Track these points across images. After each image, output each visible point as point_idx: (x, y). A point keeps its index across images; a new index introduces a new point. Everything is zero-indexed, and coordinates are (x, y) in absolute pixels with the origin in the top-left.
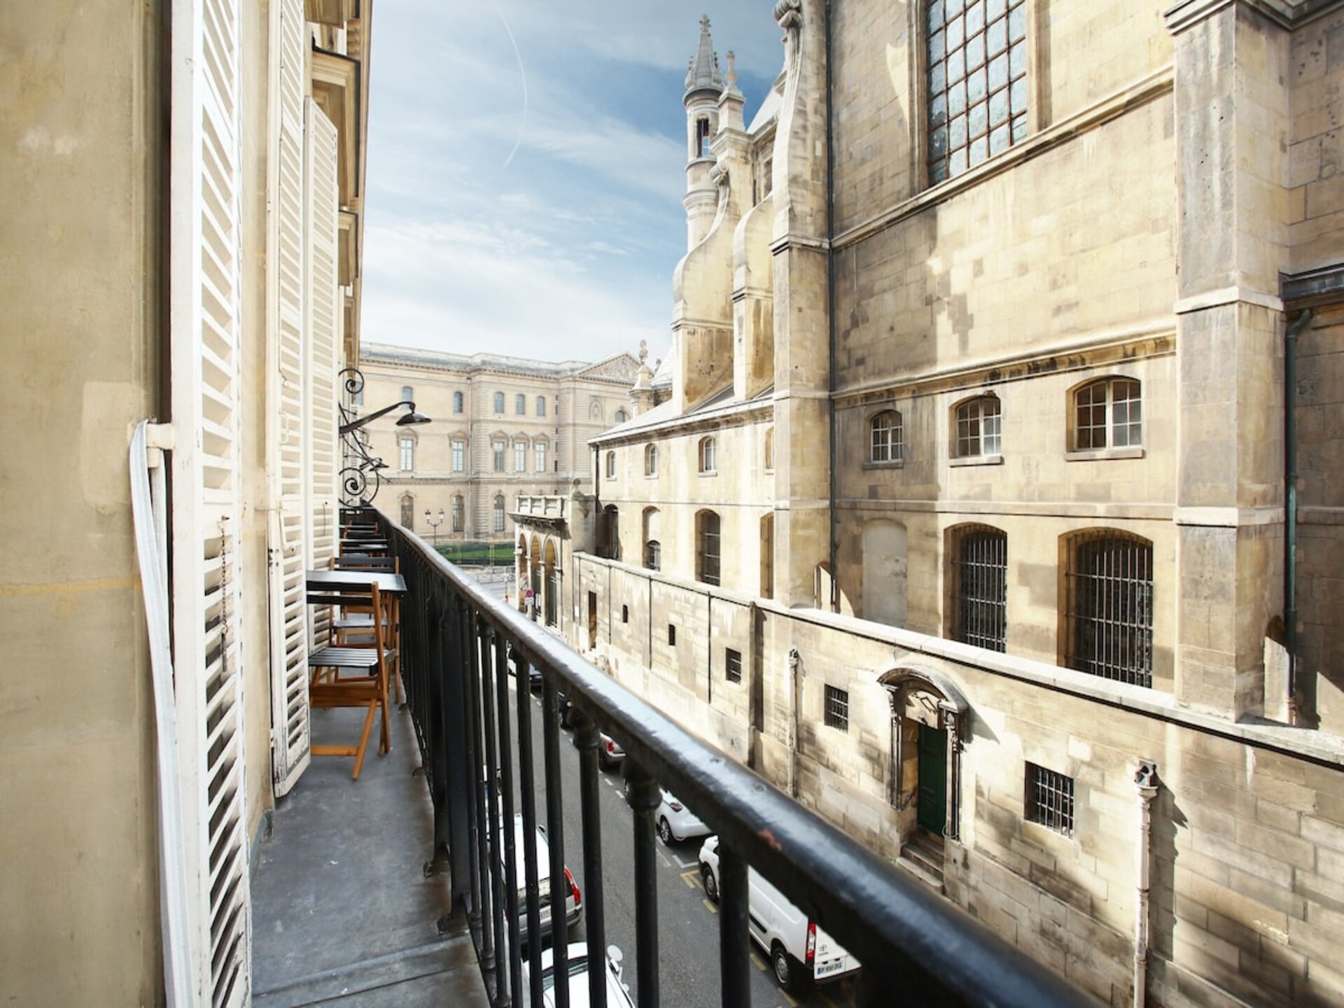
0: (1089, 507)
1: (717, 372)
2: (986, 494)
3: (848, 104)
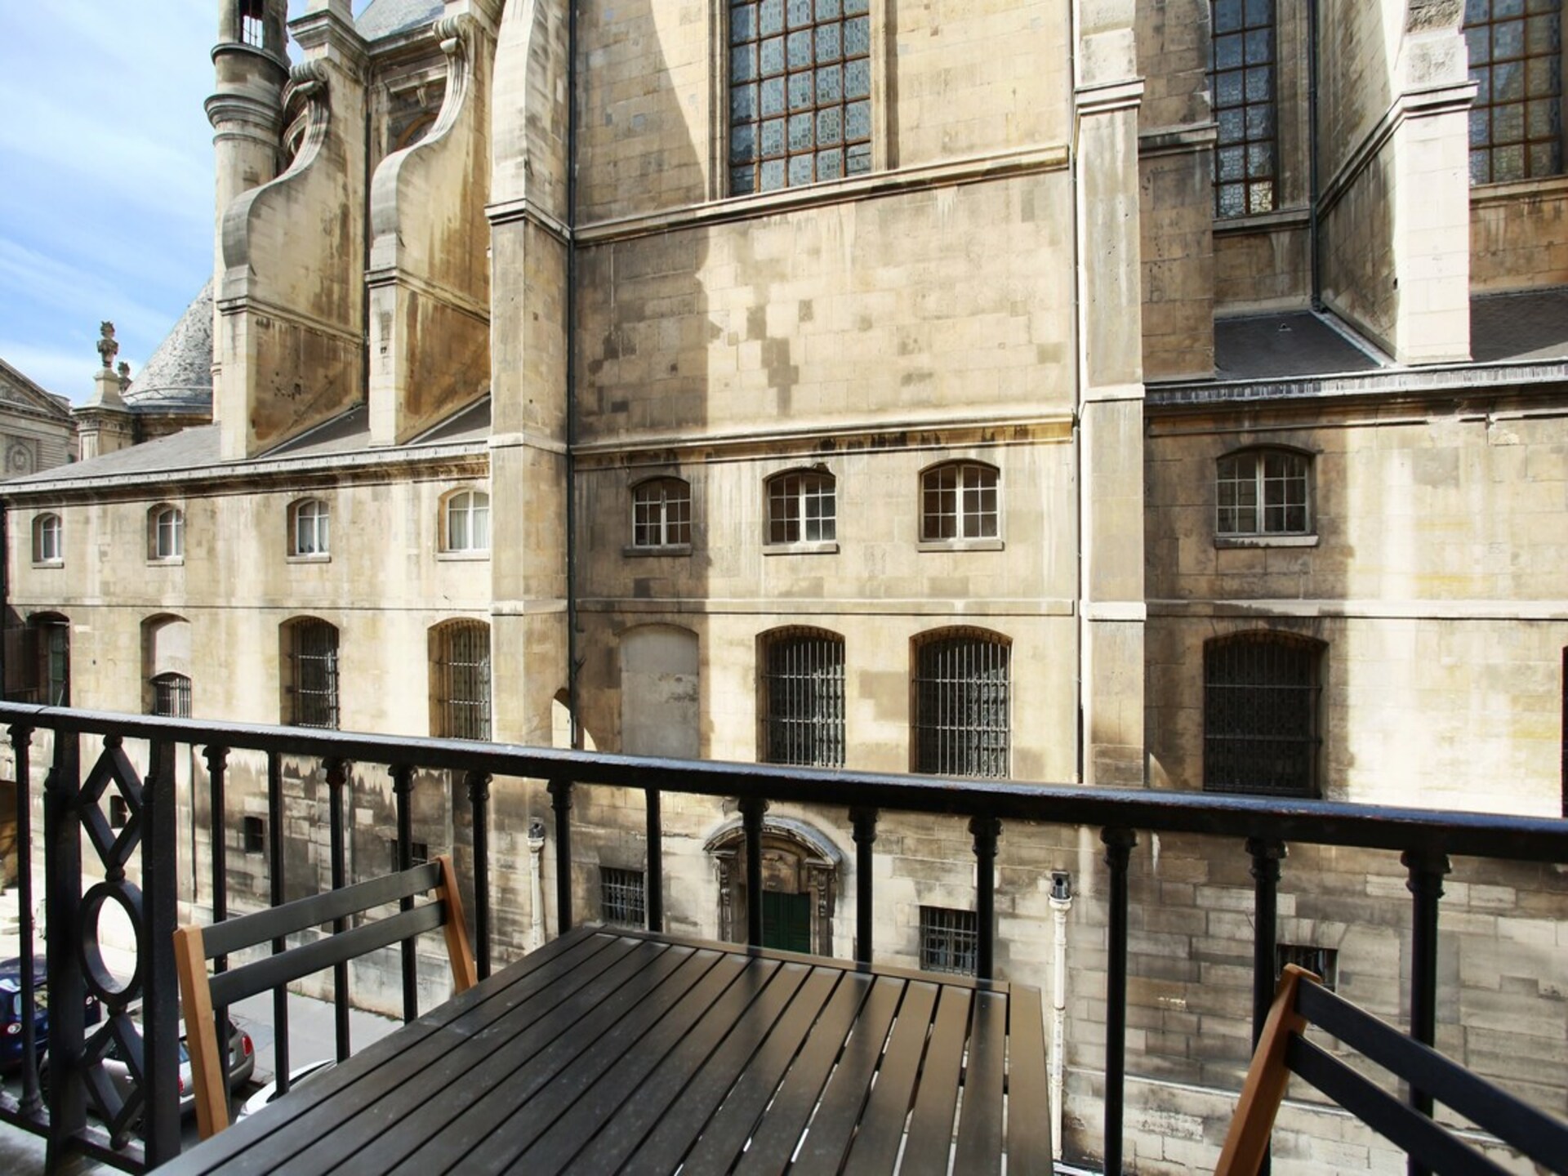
0: (946, 604)
1: (308, 397)
2: (816, 589)
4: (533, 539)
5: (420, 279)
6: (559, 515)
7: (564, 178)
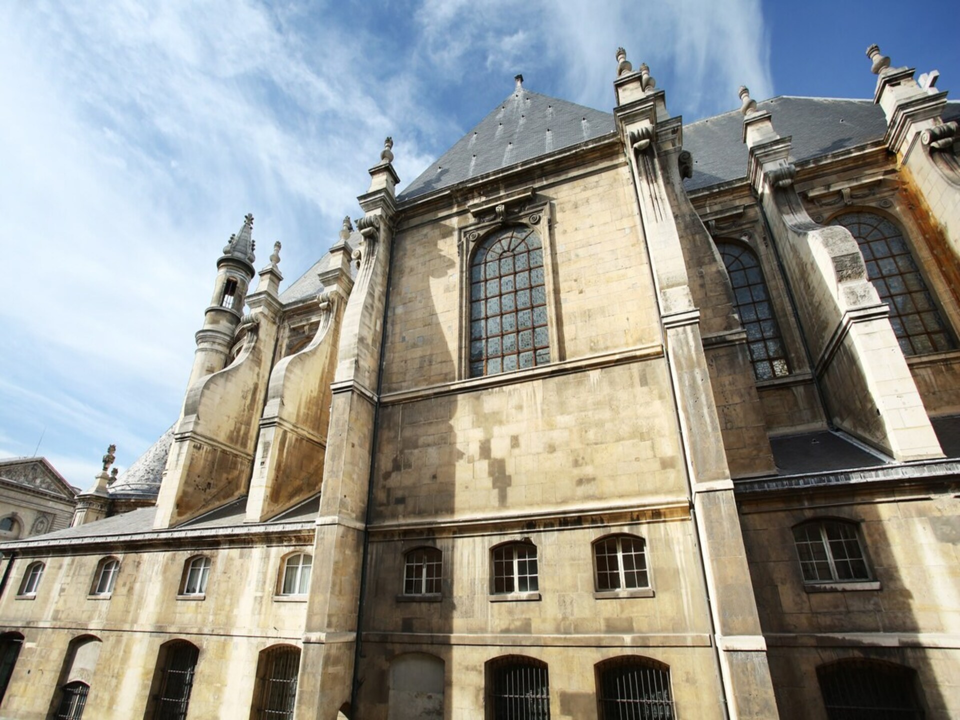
0: (618, 638)
1: (213, 491)
2: (526, 628)
3: (405, 304)
4: (337, 588)
5: (290, 423)
6: (356, 571)
7: (377, 369)
